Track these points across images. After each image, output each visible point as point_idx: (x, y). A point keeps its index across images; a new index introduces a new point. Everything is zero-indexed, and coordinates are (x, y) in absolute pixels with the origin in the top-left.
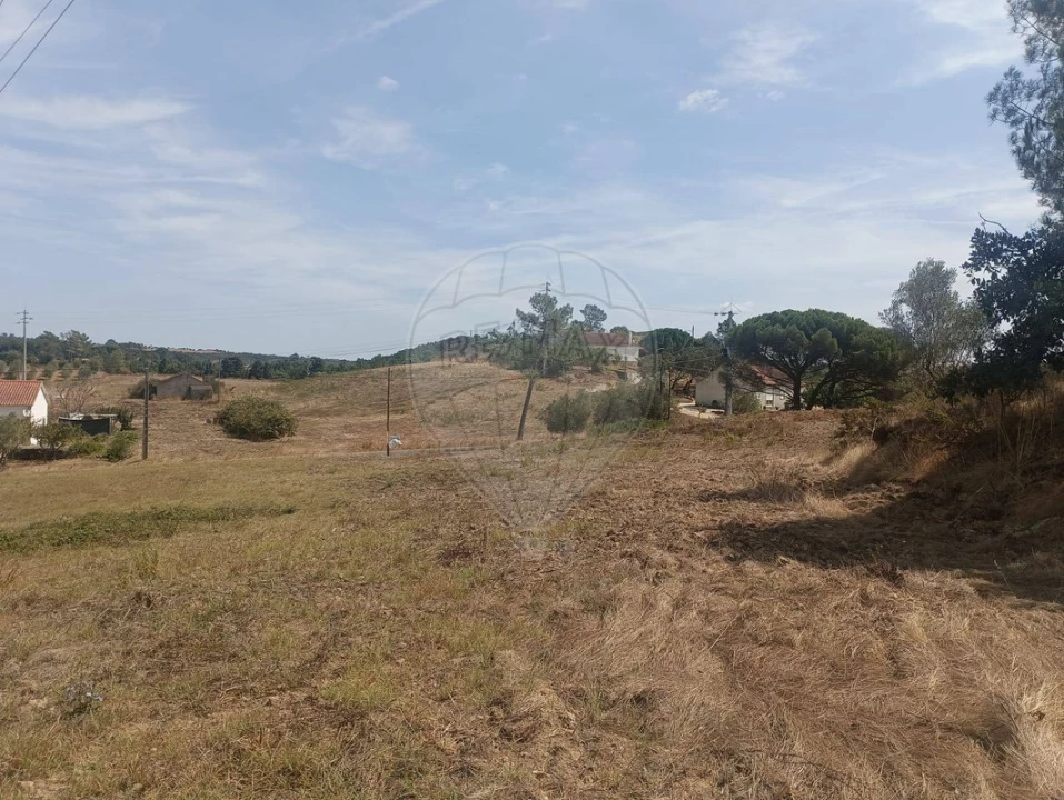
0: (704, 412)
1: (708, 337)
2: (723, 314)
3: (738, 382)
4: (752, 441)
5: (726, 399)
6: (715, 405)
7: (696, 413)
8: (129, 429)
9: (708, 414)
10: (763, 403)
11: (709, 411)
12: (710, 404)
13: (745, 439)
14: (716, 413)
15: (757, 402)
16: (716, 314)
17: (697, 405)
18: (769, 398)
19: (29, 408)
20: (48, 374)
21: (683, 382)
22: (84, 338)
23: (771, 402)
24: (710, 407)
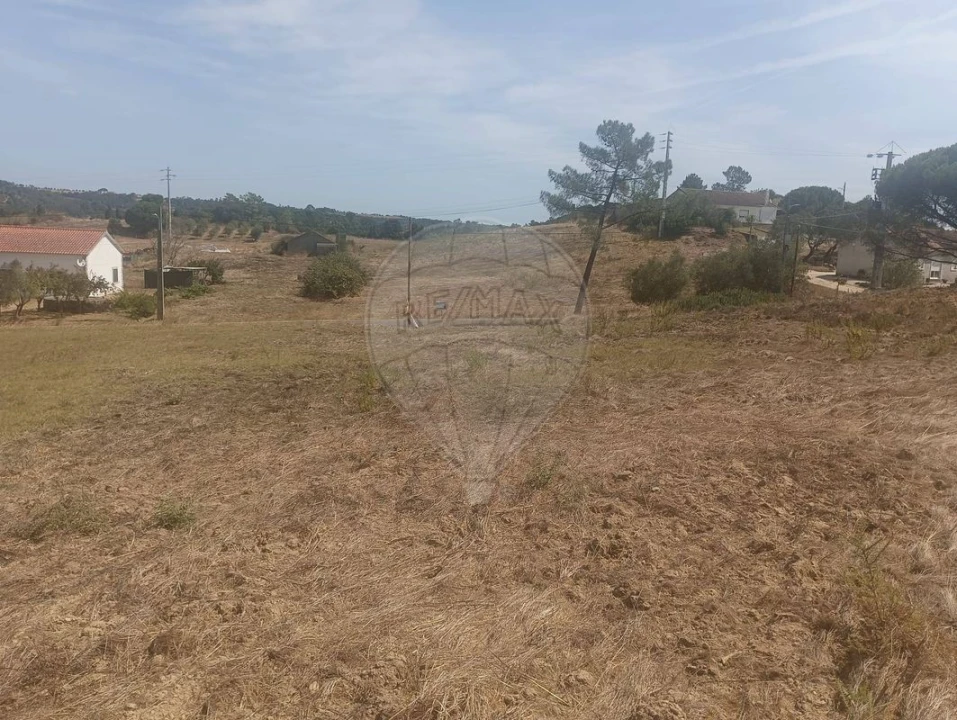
0: (843, 283)
1: (867, 200)
2: (880, 156)
3: (890, 245)
4: (899, 344)
5: (875, 268)
6: (860, 275)
7: (833, 285)
8: (219, 282)
9: (851, 287)
10: (926, 275)
11: (853, 282)
12: (855, 274)
13: (887, 337)
14: (861, 285)
15: (916, 274)
16: (870, 156)
17: (837, 275)
18: (935, 269)
19: (84, 257)
20: (228, 232)
21: (824, 247)
22: (259, 199)
23: (937, 274)
24: (853, 277)
